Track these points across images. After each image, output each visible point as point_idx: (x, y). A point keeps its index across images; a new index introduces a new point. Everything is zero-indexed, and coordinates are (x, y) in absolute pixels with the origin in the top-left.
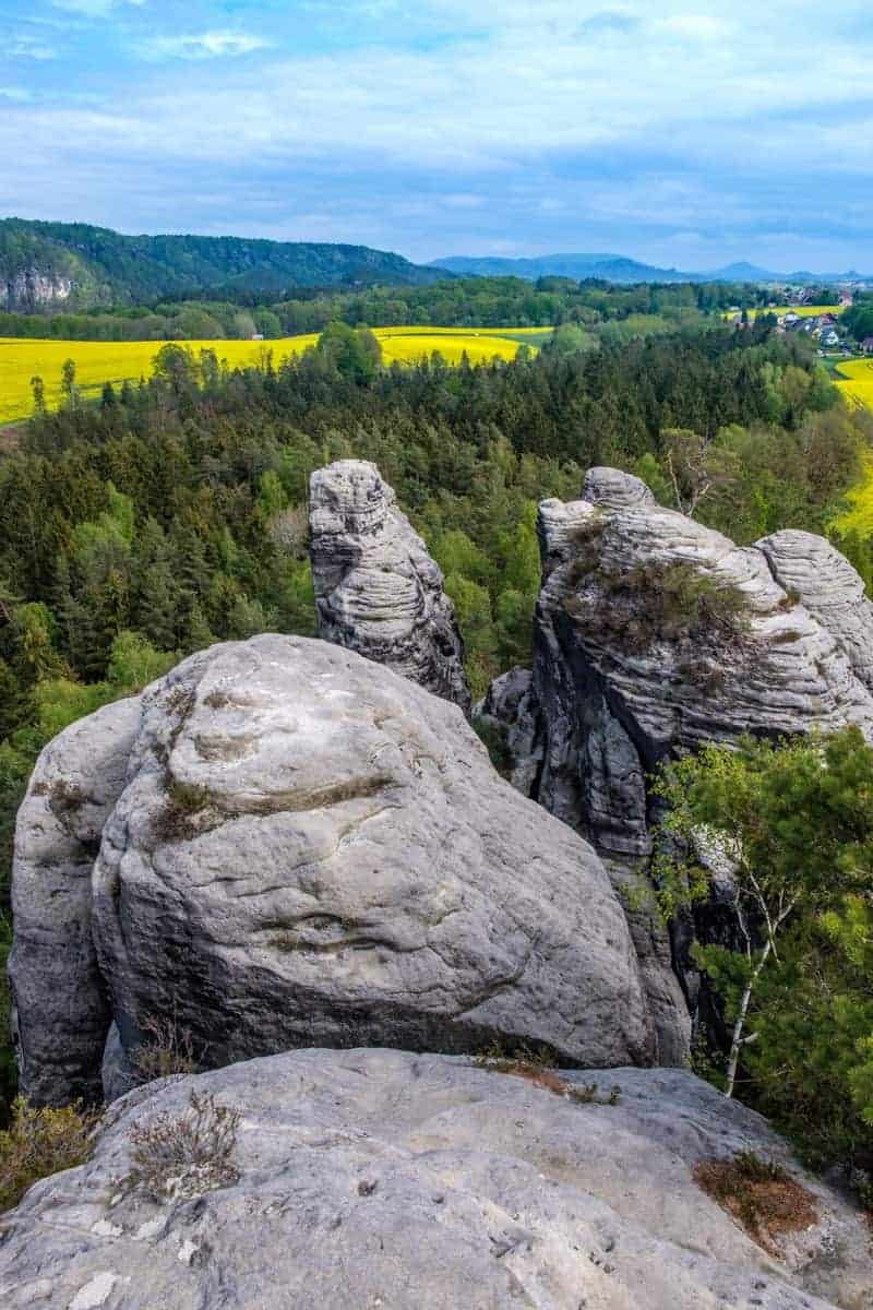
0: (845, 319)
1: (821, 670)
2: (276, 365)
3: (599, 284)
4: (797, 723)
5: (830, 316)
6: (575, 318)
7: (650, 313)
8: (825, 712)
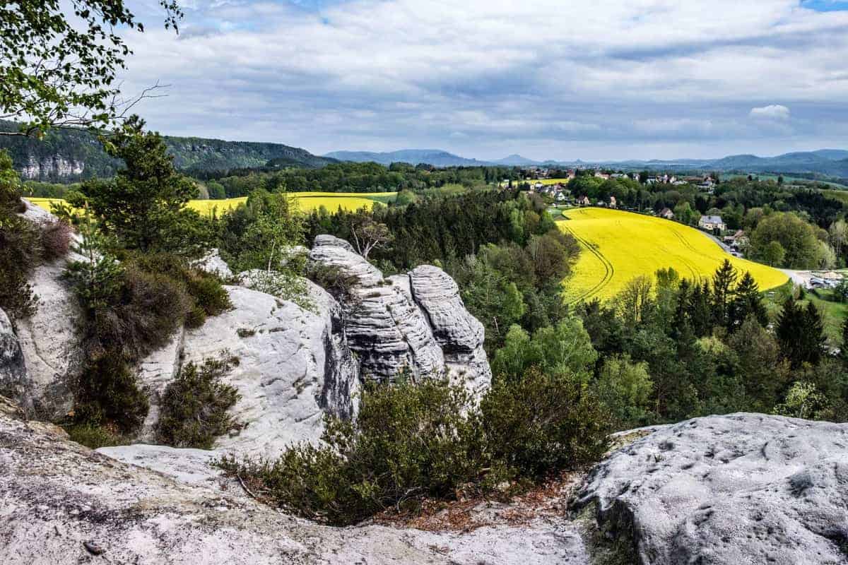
0: (569, 186)
1: (389, 309)
2: (219, 215)
3: (427, 167)
4: (374, 332)
5: (561, 185)
6: (410, 186)
7: (456, 183)
8: (388, 327)
